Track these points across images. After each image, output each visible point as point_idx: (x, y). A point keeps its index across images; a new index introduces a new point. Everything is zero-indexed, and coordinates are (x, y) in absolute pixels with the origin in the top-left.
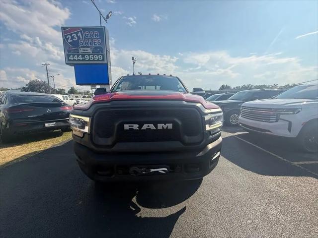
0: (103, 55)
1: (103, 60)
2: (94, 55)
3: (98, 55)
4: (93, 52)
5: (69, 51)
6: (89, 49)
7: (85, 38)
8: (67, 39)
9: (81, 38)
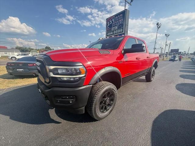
0: (123, 29)
1: (122, 32)
2: (118, 30)
3: (120, 29)
4: (118, 28)
5: (108, 31)
6: (116, 27)
7: (115, 21)
8: (108, 24)
9: (113, 21)
